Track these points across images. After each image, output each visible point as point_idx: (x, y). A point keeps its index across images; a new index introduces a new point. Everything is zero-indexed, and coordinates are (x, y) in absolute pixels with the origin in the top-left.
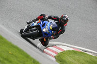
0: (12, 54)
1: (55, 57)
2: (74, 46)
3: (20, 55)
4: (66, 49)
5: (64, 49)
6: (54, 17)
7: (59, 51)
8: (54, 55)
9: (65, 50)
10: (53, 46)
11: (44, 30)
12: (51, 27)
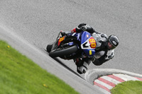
0: (48, 88)
1: (111, 91)
2: (138, 75)
3: (60, 89)
4: (126, 78)
5: (123, 79)
7: (117, 82)
8: (110, 87)
9: (126, 80)
10: (107, 75)
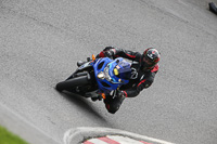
4: (128, 143)
6: (132, 53)
10: (99, 137)
11: (101, 76)
12: (116, 70)
